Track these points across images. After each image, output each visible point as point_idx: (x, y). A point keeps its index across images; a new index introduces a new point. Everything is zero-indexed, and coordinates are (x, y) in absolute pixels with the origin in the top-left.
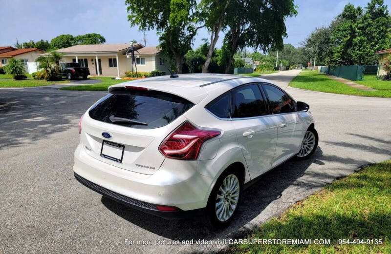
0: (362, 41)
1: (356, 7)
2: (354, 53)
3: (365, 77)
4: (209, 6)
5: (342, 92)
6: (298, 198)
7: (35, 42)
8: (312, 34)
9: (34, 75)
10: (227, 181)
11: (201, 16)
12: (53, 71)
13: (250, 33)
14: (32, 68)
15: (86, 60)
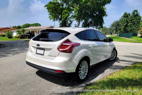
0: (131, 25)
1: (128, 13)
2: (128, 29)
3: (133, 37)
4: (77, 13)
5: (125, 41)
6: (110, 73)
7: (17, 26)
8: (113, 23)
9: (15, 37)
10: (83, 63)
11: (74, 17)
12: (22, 35)
13: (91, 22)
14: (15, 34)
15: (34, 32)
